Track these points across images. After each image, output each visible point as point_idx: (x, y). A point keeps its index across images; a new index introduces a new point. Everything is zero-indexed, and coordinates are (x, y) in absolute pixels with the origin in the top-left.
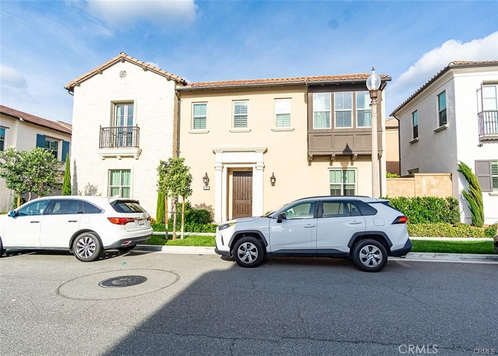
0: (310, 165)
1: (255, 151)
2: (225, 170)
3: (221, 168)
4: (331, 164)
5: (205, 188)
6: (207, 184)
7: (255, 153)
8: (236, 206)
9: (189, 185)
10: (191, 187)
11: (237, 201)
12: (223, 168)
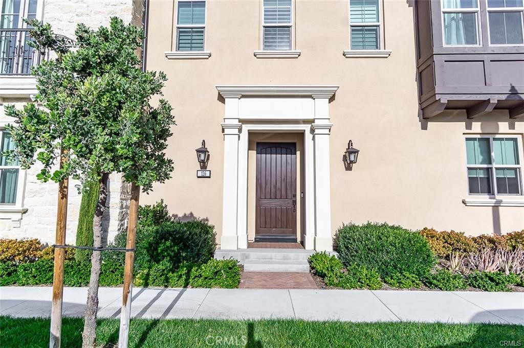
0: (424, 127)
1: (310, 97)
2: (245, 136)
3: (236, 131)
4: (469, 127)
5: (200, 174)
6: (203, 165)
7: (310, 99)
8: (263, 212)
9: (162, 147)
10: (168, 154)
11: (264, 201)
12: (240, 131)
